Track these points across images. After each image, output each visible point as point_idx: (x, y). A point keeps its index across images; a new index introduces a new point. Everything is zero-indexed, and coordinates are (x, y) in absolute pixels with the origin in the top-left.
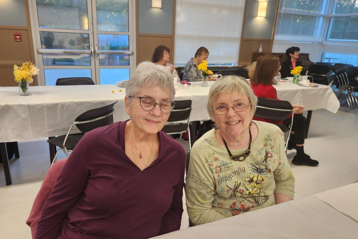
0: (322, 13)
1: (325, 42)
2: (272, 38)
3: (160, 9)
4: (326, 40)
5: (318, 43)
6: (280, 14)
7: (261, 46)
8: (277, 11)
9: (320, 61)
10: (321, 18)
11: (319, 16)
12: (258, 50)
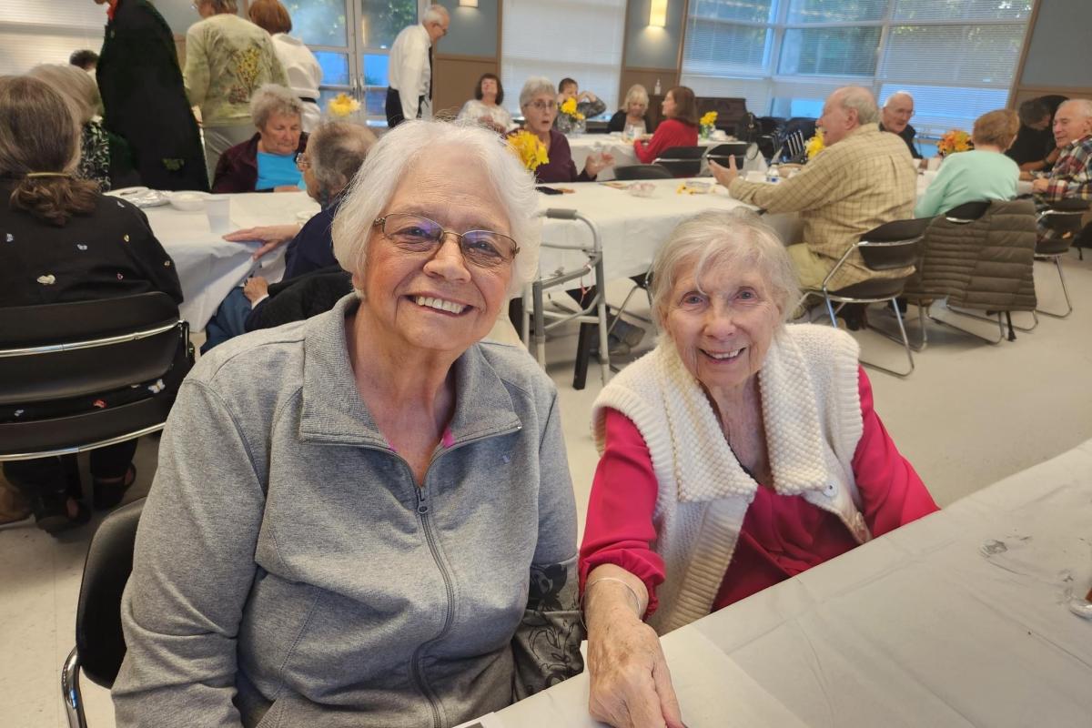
0: (770, 21)
1: (776, 78)
2: (678, 67)
3: (474, 9)
4: (778, 72)
5: (766, 78)
6: (692, 21)
7: (658, 84)
8: (686, 16)
9: (768, 115)
10: (769, 31)
11: (765, 27)
12: (654, 90)
